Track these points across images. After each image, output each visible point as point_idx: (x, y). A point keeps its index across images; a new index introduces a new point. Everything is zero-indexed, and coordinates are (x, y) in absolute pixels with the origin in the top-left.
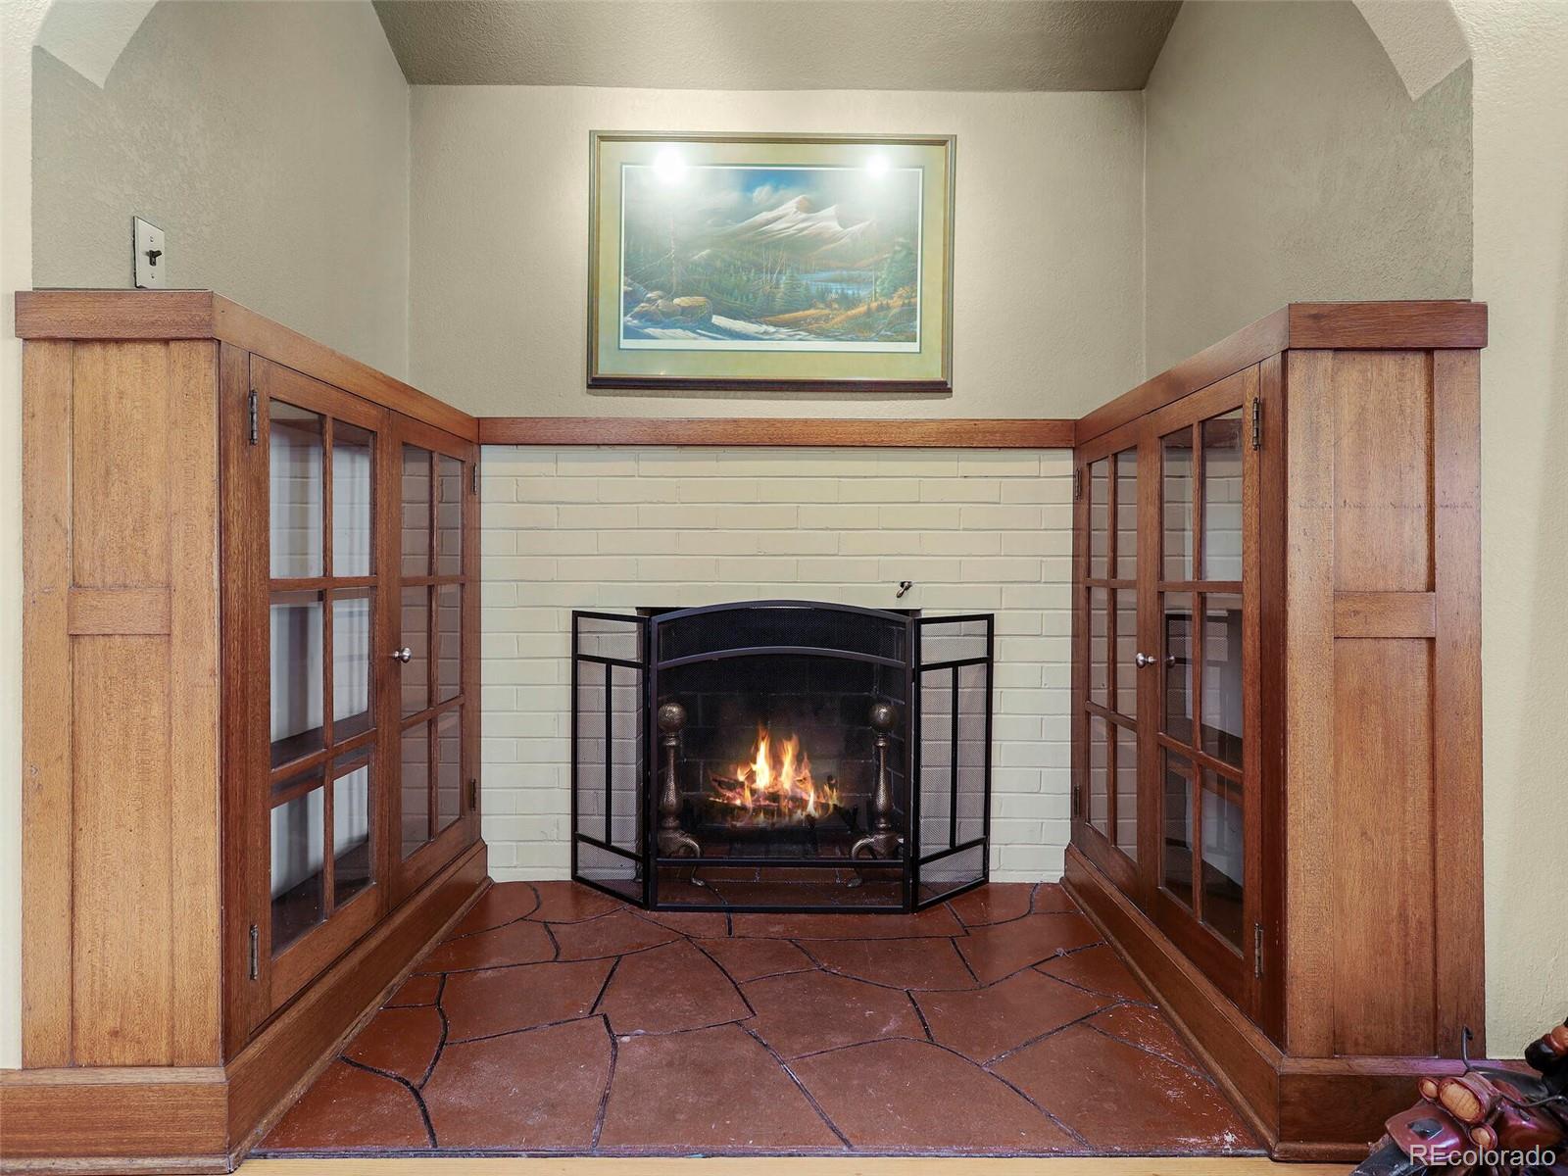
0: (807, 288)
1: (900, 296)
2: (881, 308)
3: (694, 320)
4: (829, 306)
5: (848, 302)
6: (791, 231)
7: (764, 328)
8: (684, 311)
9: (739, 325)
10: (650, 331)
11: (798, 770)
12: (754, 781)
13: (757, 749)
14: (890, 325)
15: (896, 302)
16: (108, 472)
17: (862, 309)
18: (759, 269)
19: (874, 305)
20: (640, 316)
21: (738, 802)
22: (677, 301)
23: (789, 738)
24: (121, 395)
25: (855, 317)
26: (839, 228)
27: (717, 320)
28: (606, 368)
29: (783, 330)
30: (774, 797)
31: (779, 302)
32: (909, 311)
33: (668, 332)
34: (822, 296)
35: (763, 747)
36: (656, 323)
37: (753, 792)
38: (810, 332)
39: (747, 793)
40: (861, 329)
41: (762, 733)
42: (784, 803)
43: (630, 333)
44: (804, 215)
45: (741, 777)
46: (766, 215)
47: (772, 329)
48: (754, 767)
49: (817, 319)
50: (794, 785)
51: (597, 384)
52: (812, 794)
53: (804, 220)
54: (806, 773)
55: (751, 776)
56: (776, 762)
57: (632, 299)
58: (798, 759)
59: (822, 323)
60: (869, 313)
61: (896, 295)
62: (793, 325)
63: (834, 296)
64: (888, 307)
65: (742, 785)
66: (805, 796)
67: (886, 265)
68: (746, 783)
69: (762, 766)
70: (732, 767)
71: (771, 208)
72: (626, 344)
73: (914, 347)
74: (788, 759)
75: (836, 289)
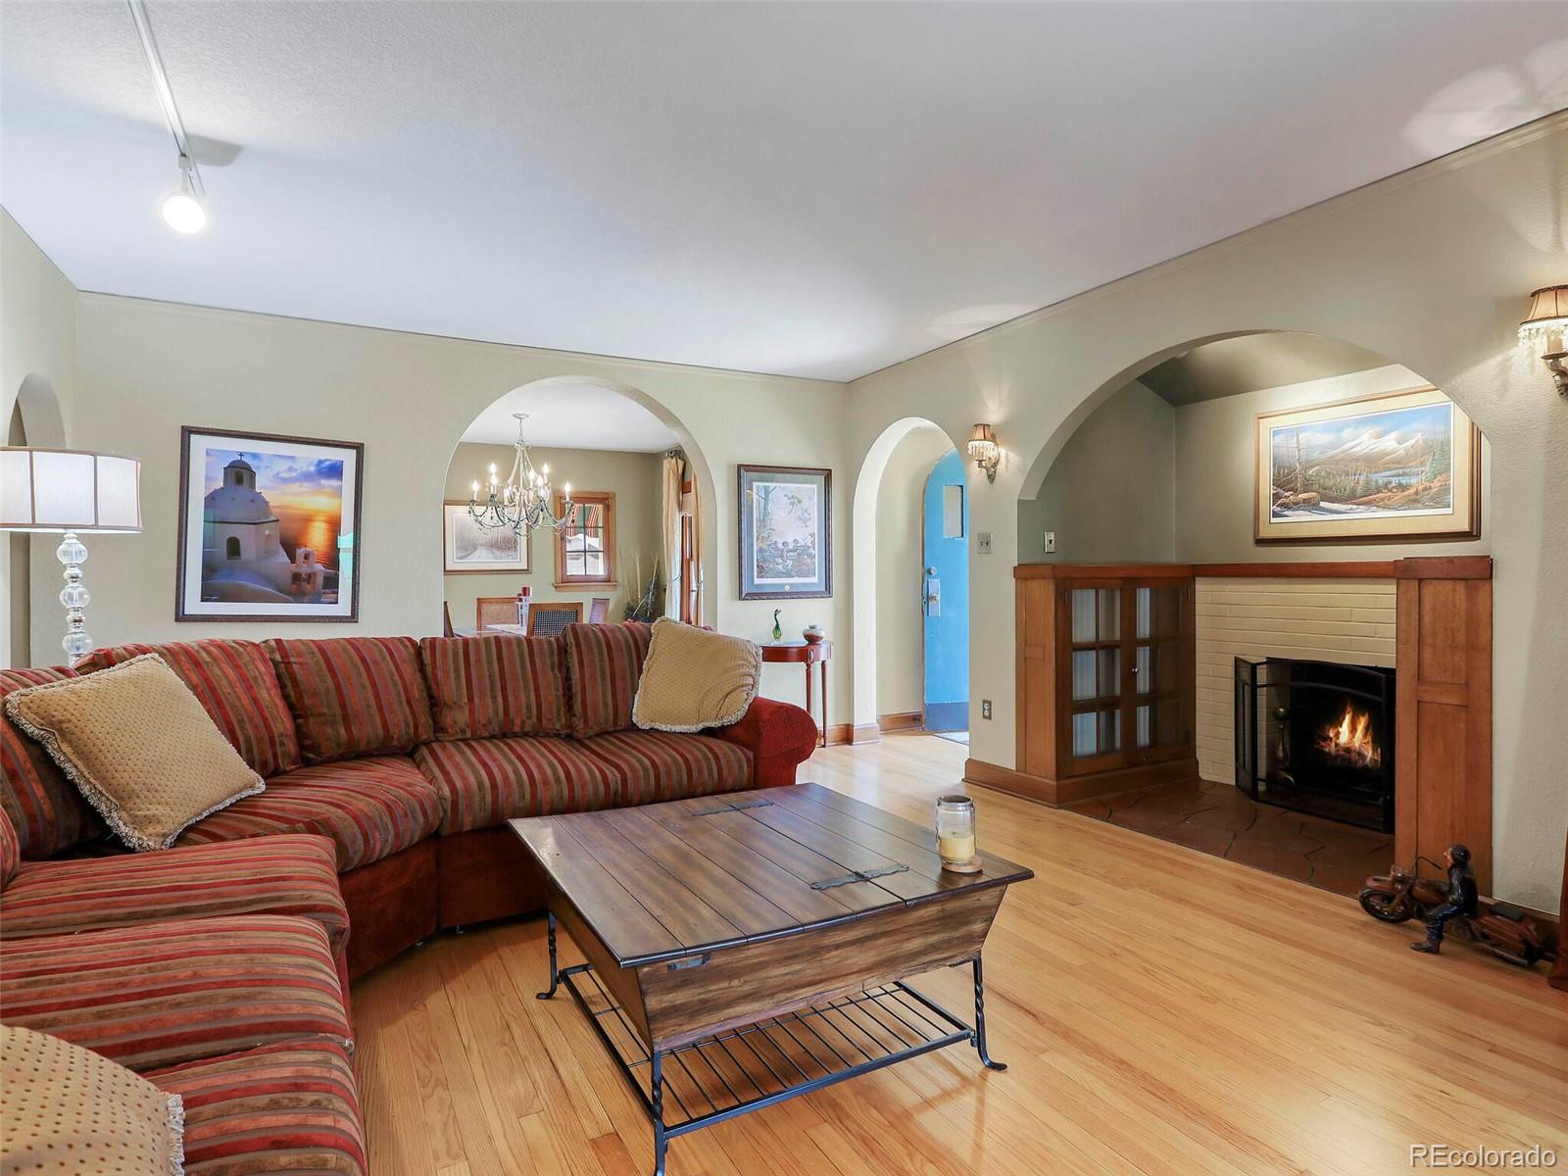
0: (1376, 481)
1: (1439, 481)
2: (1425, 489)
3: (1310, 505)
4: (1390, 491)
5: (1402, 487)
6: (1366, 451)
7: (1350, 506)
8: (1305, 501)
9: (1335, 506)
10: (1286, 513)
11: (1365, 736)
12: (1338, 738)
13: (1344, 719)
14: (1432, 499)
15: (1436, 485)
17: (1413, 490)
18: (1347, 474)
19: (1420, 488)
20: (1281, 505)
21: (1327, 750)
22: (1300, 496)
23: (1364, 715)
25: (1409, 496)
26: (1397, 445)
27: (1322, 504)
28: (1264, 533)
29: (1361, 507)
30: (1348, 750)
31: (1359, 491)
32: (1445, 490)
33: (1296, 512)
34: (1386, 486)
35: (1348, 718)
36: (1290, 508)
37: (1337, 745)
38: (1379, 507)
39: (1333, 745)
40: (1414, 501)
41: (1349, 709)
42: (1353, 755)
43: (1276, 515)
44: (1374, 441)
45: (1331, 735)
46: (1350, 444)
47: (1355, 507)
48: (1340, 730)
49: (1383, 499)
50: (1361, 745)
51: (1261, 542)
52: (1370, 753)
53: (1375, 443)
54: (1369, 738)
55: (1338, 735)
56: (1353, 729)
57: (1276, 497)
58: (1367, 729)
59: (1386, 501)
60: (1417, 493)
61: (1435, 480)
62: (1368, 503)
63: (1393, 484)
64: (1430, 488)
65: (1331, 739)
66: (1366, 753)
67: (1428, 464)
68: (1334, 739)
69: (1345, 729)
70: (1327, 727)
71: (1353, 440)
72: (1273, 520)
73: (1449, 511)
74: (1361, 728)
75: (1395, 481)
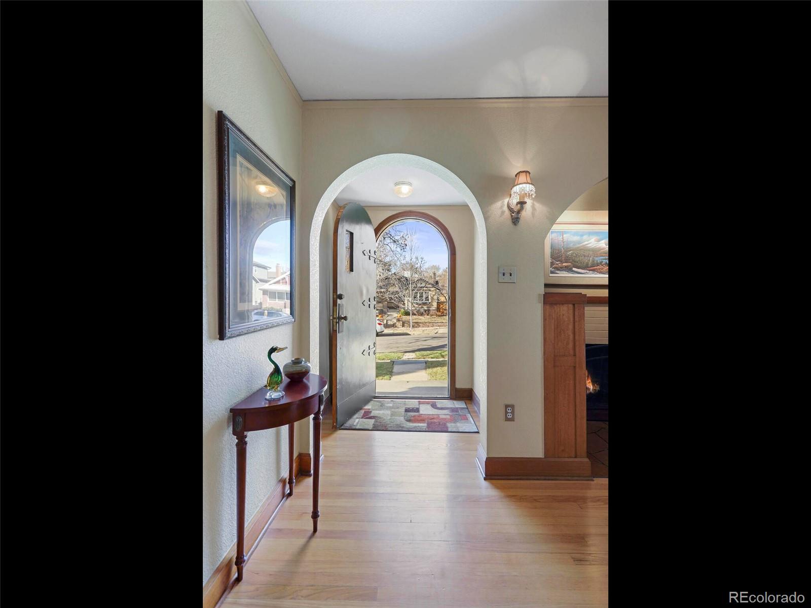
0: (597, 261)
3: (568, 269)
4: (602, 265)
6: (593, 247)
7: (586, 271)
8: (566, 267)
9: (579, 270)
10: (557, 272)
16: (560, 332)
18: (585, 256)
20: (554, 268)
22: (564, 264)
24: (563, 315)
27: (574, 269)
29: (591, 272)
31: (589, 266)
33: (561, 272)
34: (601, 263)
36: (558, 270)
38: (598, 272)
43: (552, 272)
44: (596, 243)
46: (586, 243)
47: (588, 271)
49: (599, 269)
52: (592, 386)
54: (590, 381)
57: (552, 264)
59: (601, 270)
62: (593, 270)
63: (604, 263)
66: (589, 387)
71: (588, 241)
72: (551, 275)
75: (605, 261)
